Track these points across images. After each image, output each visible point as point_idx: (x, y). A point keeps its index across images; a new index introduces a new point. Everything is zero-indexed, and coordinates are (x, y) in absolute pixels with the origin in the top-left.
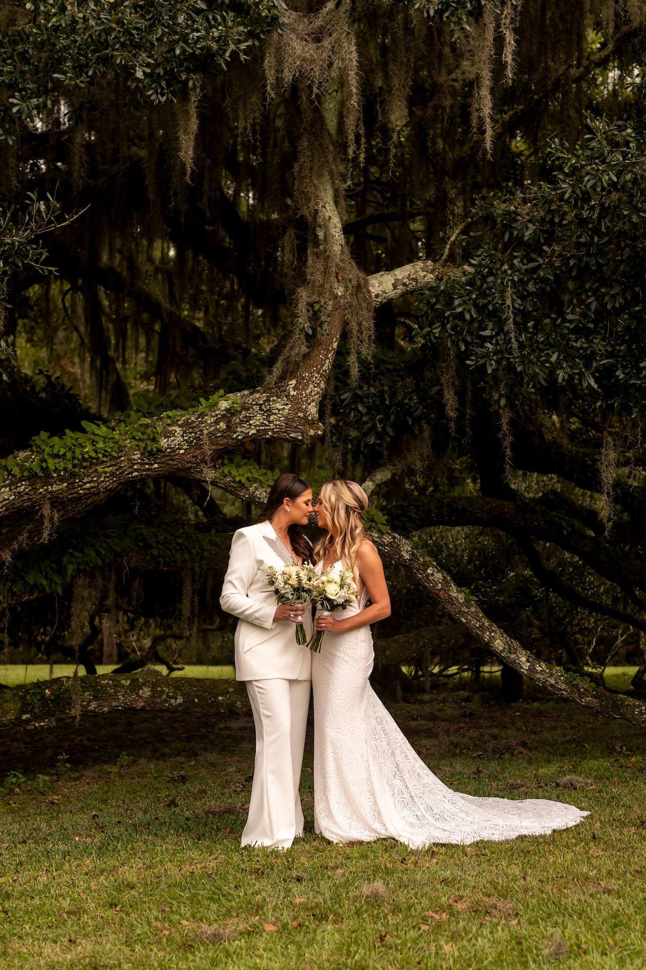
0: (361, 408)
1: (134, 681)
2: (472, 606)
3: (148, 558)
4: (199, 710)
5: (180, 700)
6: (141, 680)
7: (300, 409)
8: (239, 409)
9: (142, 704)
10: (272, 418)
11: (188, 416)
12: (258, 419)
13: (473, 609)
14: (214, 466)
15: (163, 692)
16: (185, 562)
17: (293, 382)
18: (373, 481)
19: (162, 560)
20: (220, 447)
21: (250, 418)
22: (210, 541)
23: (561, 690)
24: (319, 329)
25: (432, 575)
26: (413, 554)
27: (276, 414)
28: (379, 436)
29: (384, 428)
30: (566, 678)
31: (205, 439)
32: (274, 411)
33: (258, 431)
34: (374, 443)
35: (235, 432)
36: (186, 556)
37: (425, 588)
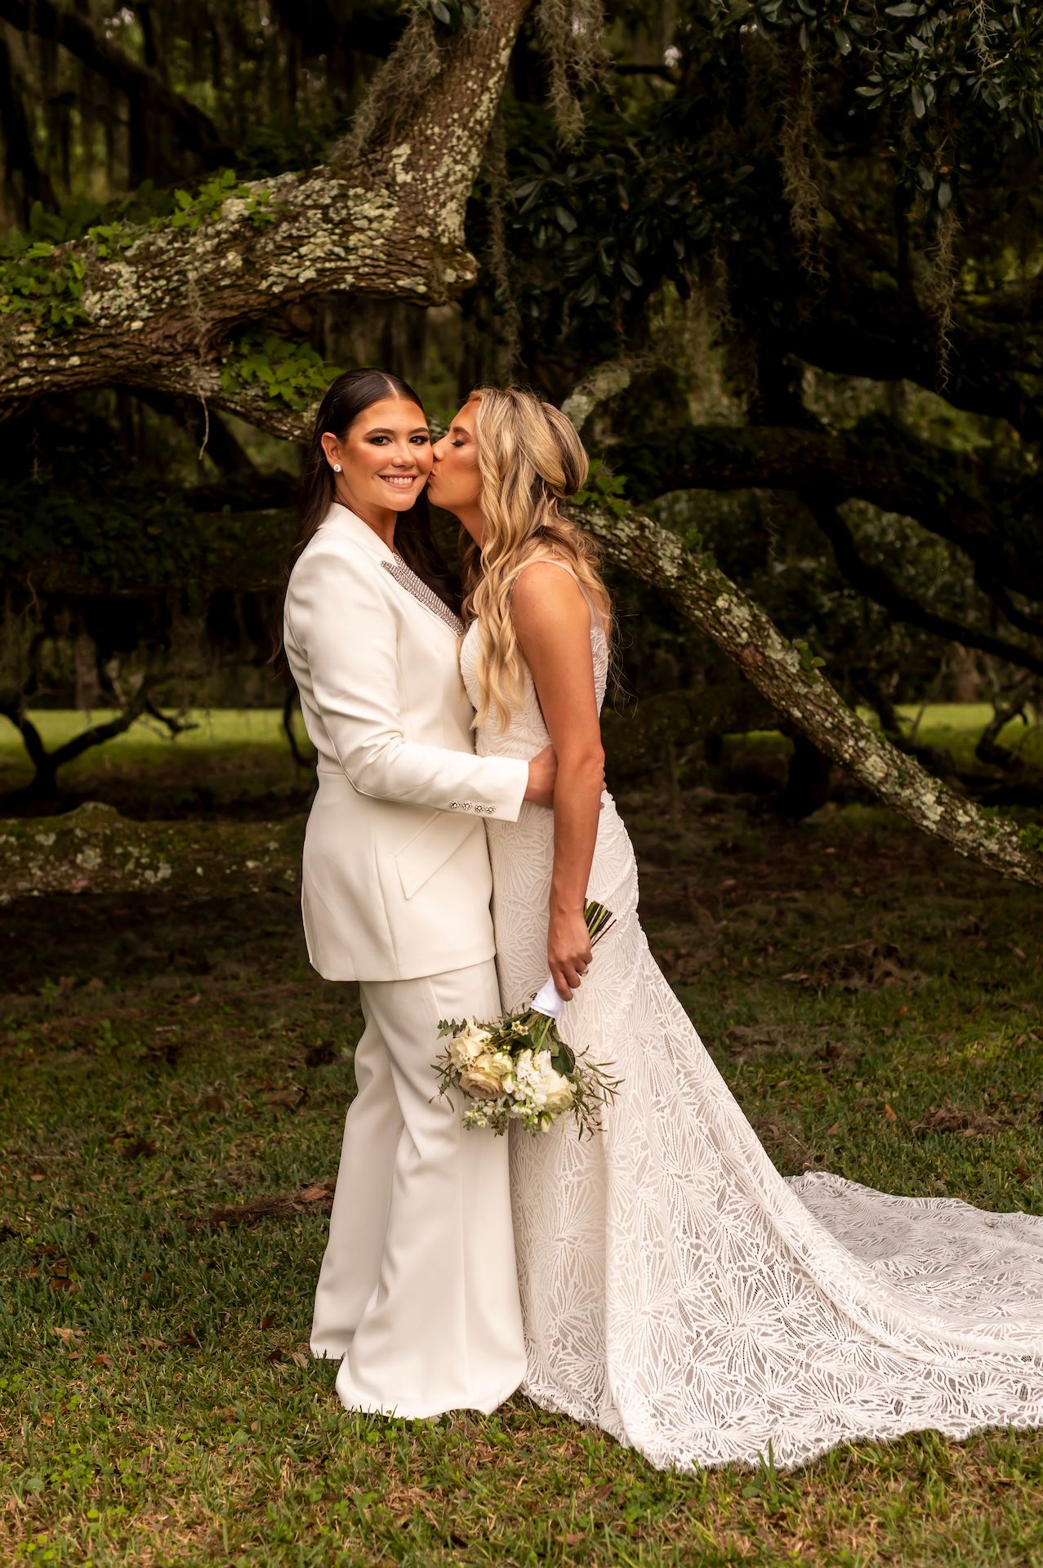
0: (565, 220)
1: (65, 835)
2: (816, 680)
3: (84, 570)
4: (207, 890)
5: (165, 871)
6: (78, 833)
7: (421, 219)
8: (272, 217)
9: (83, 883)
10: (353, 240)
11: (148, 238)
12: (321, 243)
13: (818, 688)
14: (217, 361)
15: (127, 856)
16: (167, 576)
17: (404, 151)
18: (590, 394)
19: (115, 574)
20: (228, 314)
21: (299, 241)
22: (220, 529)
23: (1011, 864)
24: (466, 10)
25: (728, 611)
26: (685, 565)
27: (362, 230)
28: (608, 287)
29: (617, 268)
30: (1024, 839)
31: (193, 294)
32: (358, 224)
33: (320, 272)
34: (595, 305)
35: (265, 276)
36: (169, 565)
37: (711, 641)
